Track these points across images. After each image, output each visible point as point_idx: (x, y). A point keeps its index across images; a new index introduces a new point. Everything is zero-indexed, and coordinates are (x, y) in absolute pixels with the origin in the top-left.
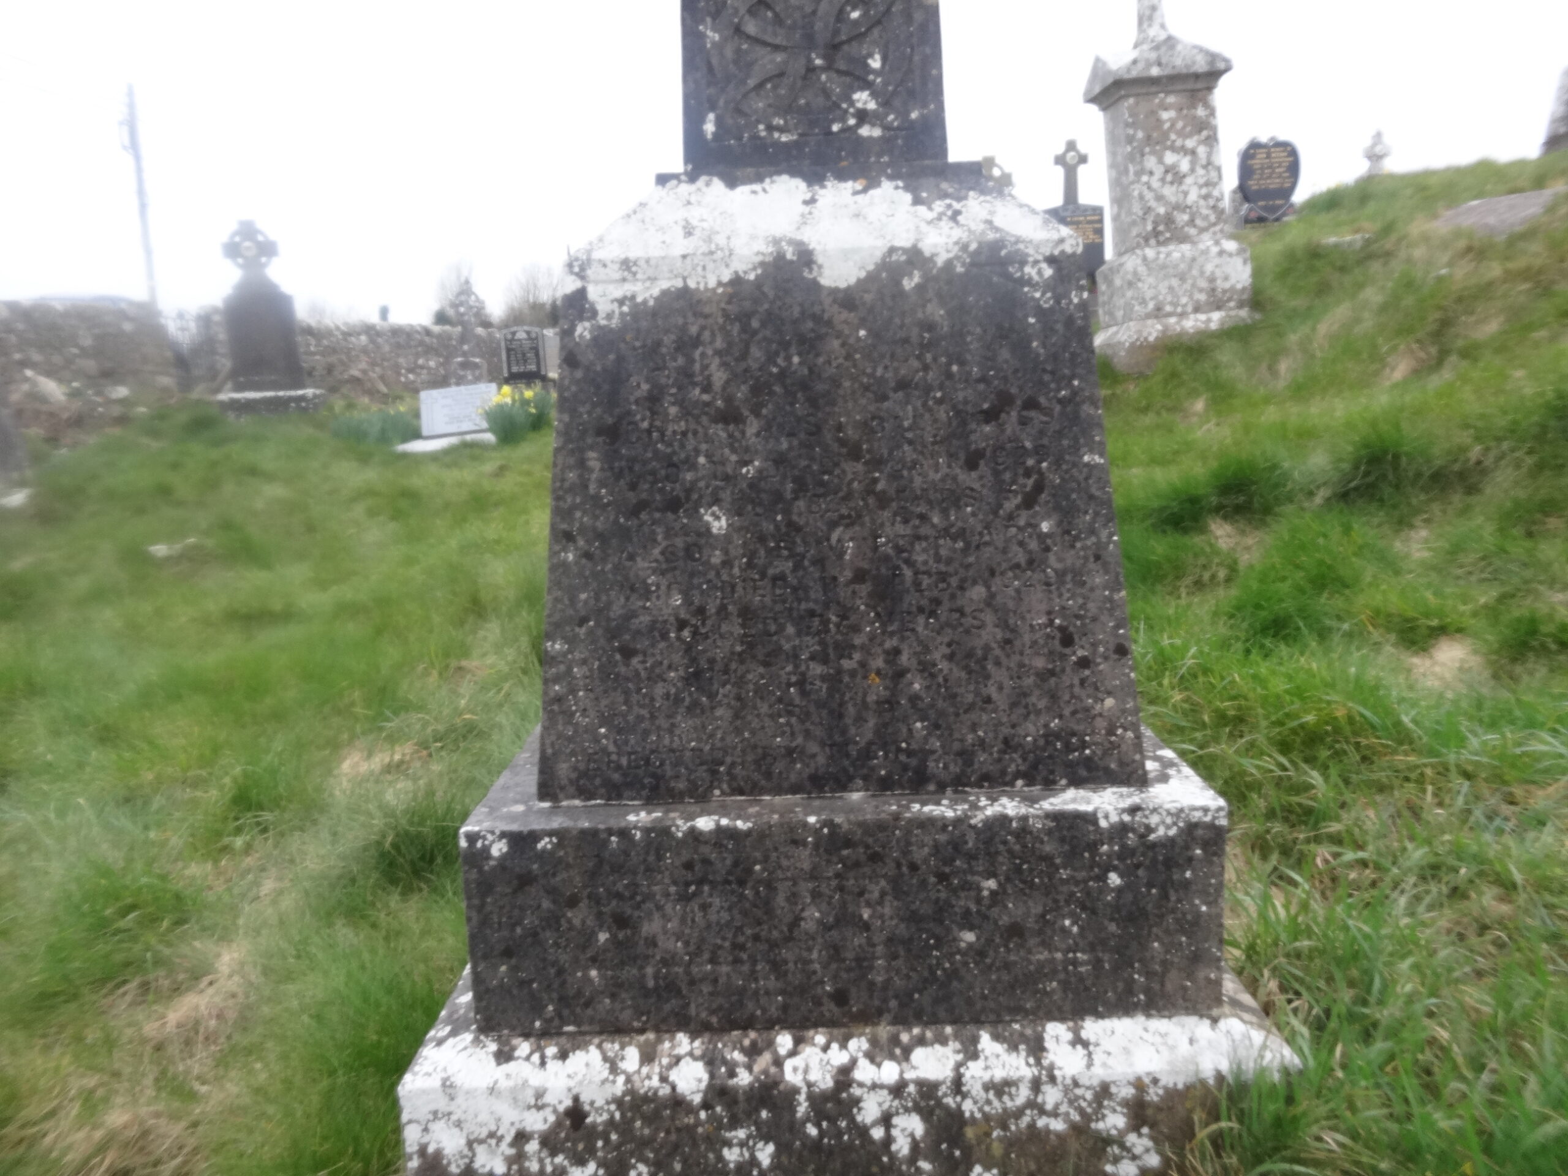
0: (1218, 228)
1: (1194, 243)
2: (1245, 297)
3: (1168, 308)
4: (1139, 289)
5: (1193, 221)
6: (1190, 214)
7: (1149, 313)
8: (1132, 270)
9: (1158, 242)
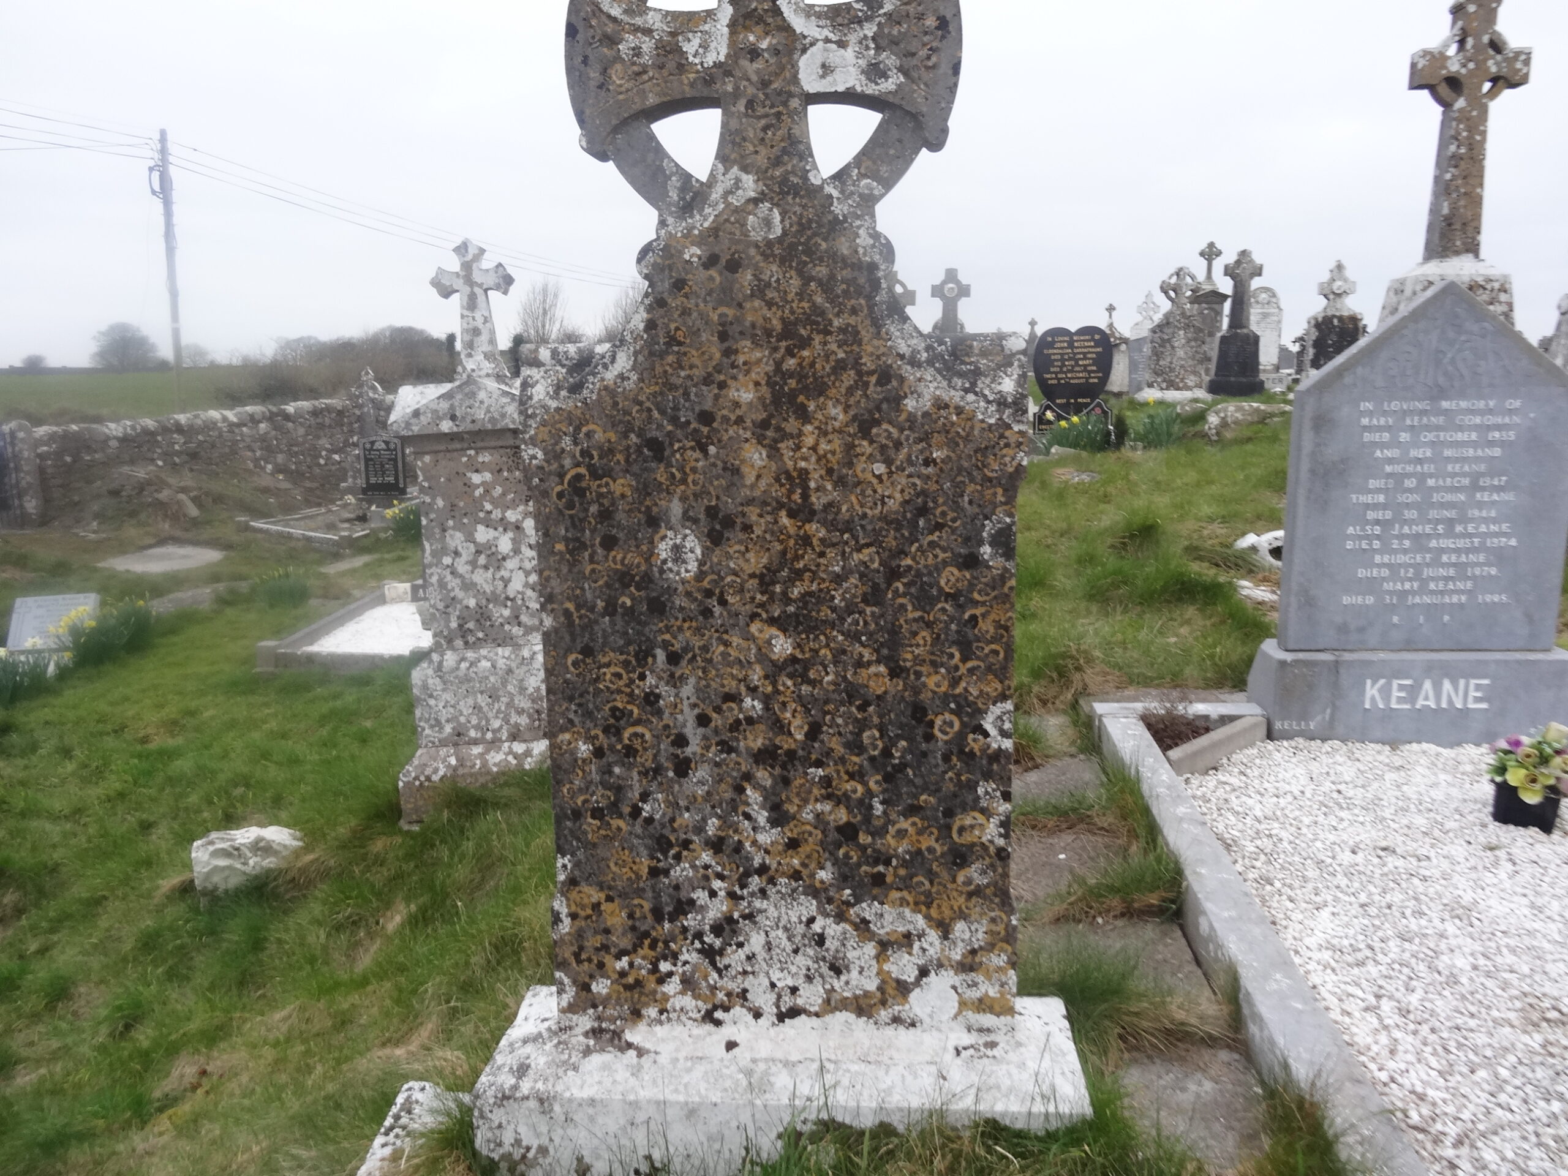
3: (473, 733)
4: (430, 707)
5: (517, 617)
6: (512, 608)
7: (445, 739)
8: (420, 683)
9: (466, 643)
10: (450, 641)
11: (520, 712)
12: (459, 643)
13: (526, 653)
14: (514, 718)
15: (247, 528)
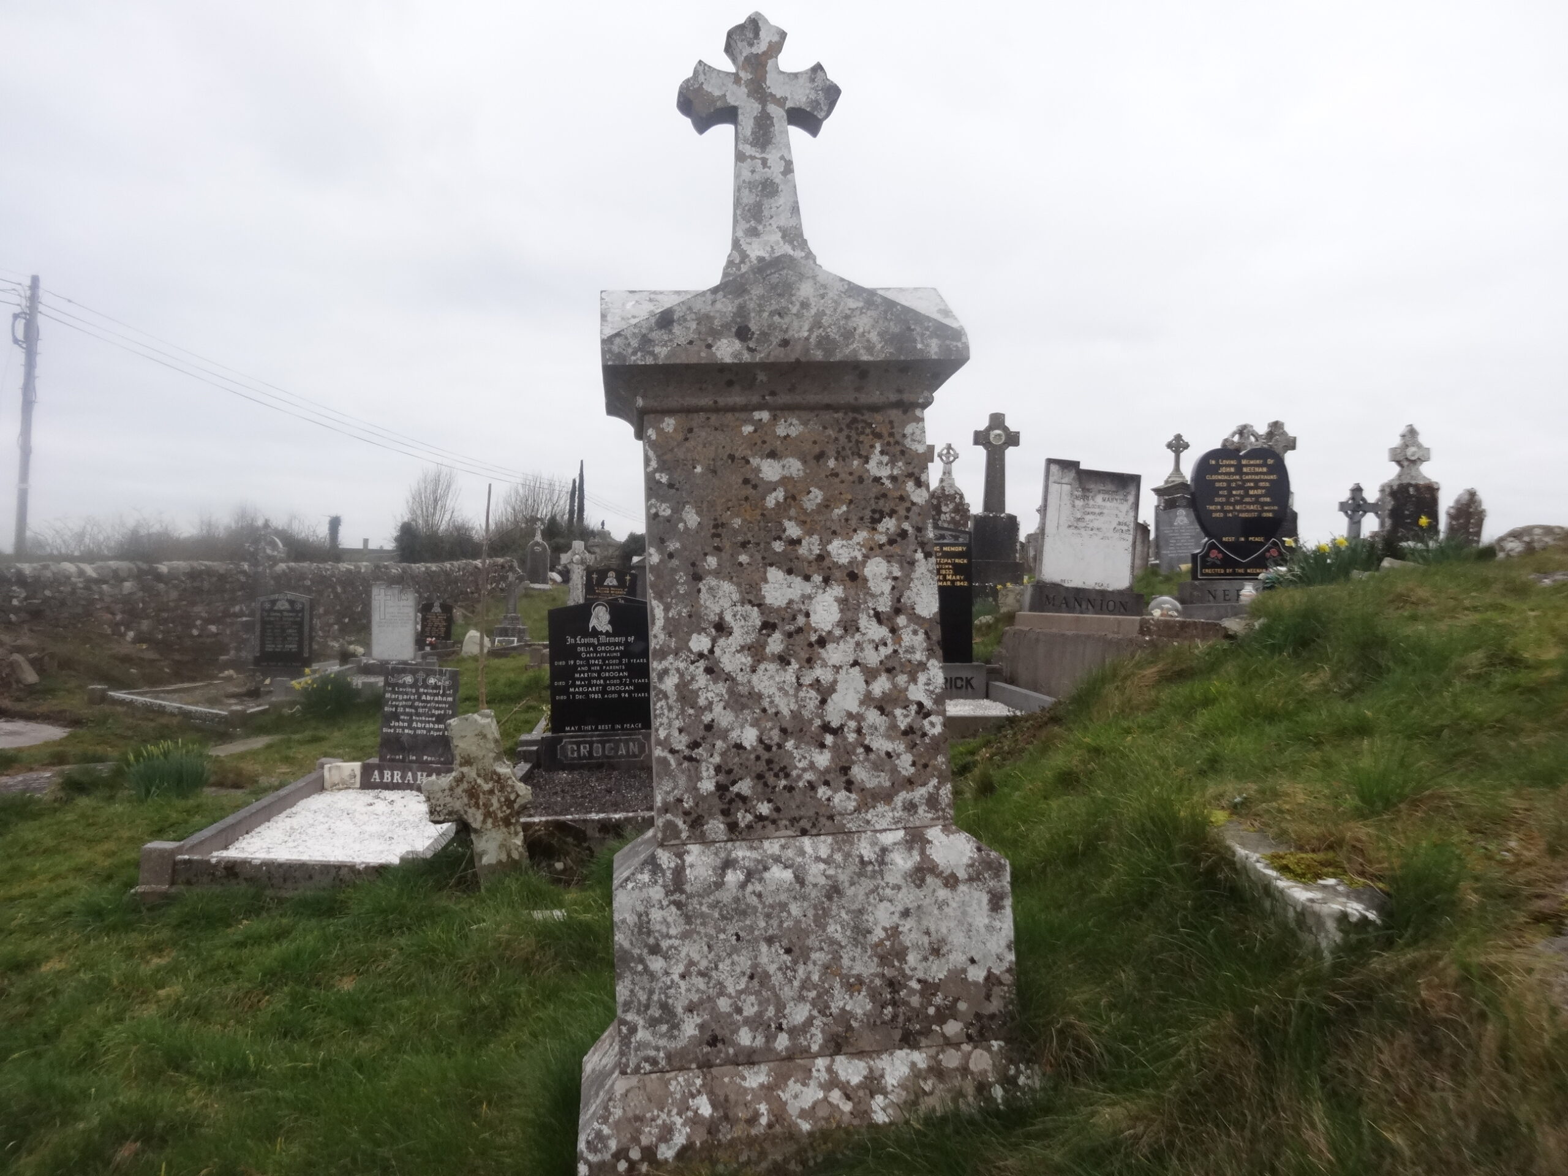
0: (920, 793)
1: (843, 835)
2: (995, 1006)
3: (745, 1038)
4: (652, 976)
5: (845, 770)
6: (835, 748)
7: (683, 1053)
8: (631, 919)
9: (732, 827)
10: (696, 822)
11: (853, 985)
12: (716, 826)
13: (865, 849)
14: (840, 1001)
15: (103, 698)
